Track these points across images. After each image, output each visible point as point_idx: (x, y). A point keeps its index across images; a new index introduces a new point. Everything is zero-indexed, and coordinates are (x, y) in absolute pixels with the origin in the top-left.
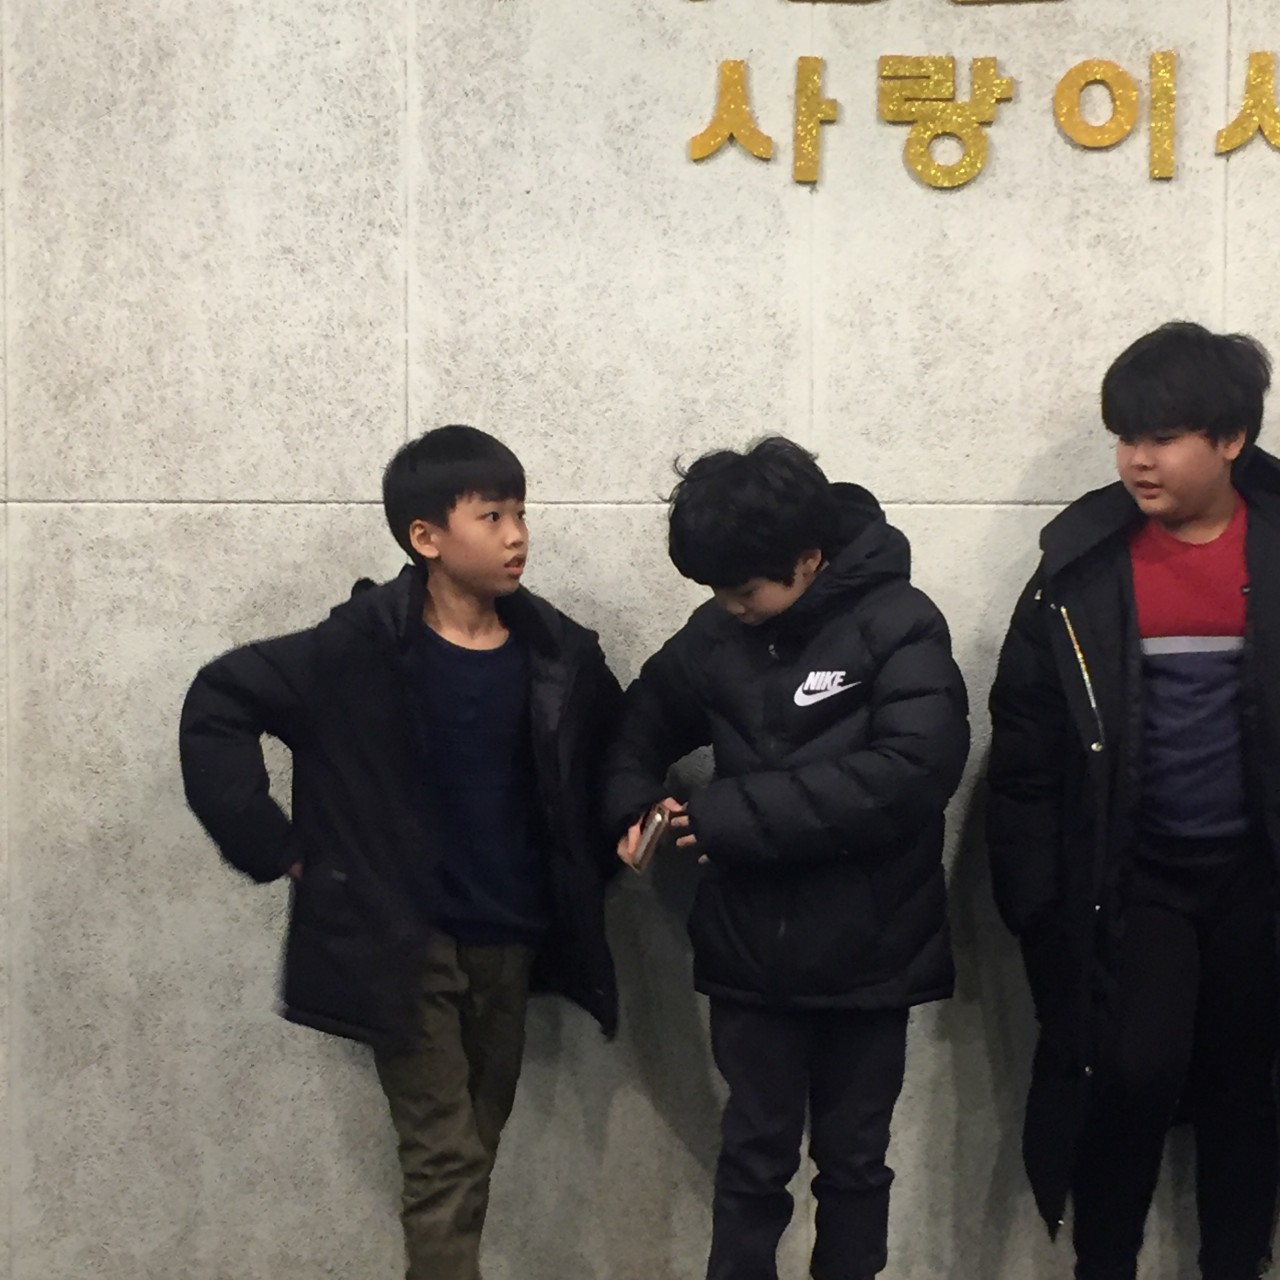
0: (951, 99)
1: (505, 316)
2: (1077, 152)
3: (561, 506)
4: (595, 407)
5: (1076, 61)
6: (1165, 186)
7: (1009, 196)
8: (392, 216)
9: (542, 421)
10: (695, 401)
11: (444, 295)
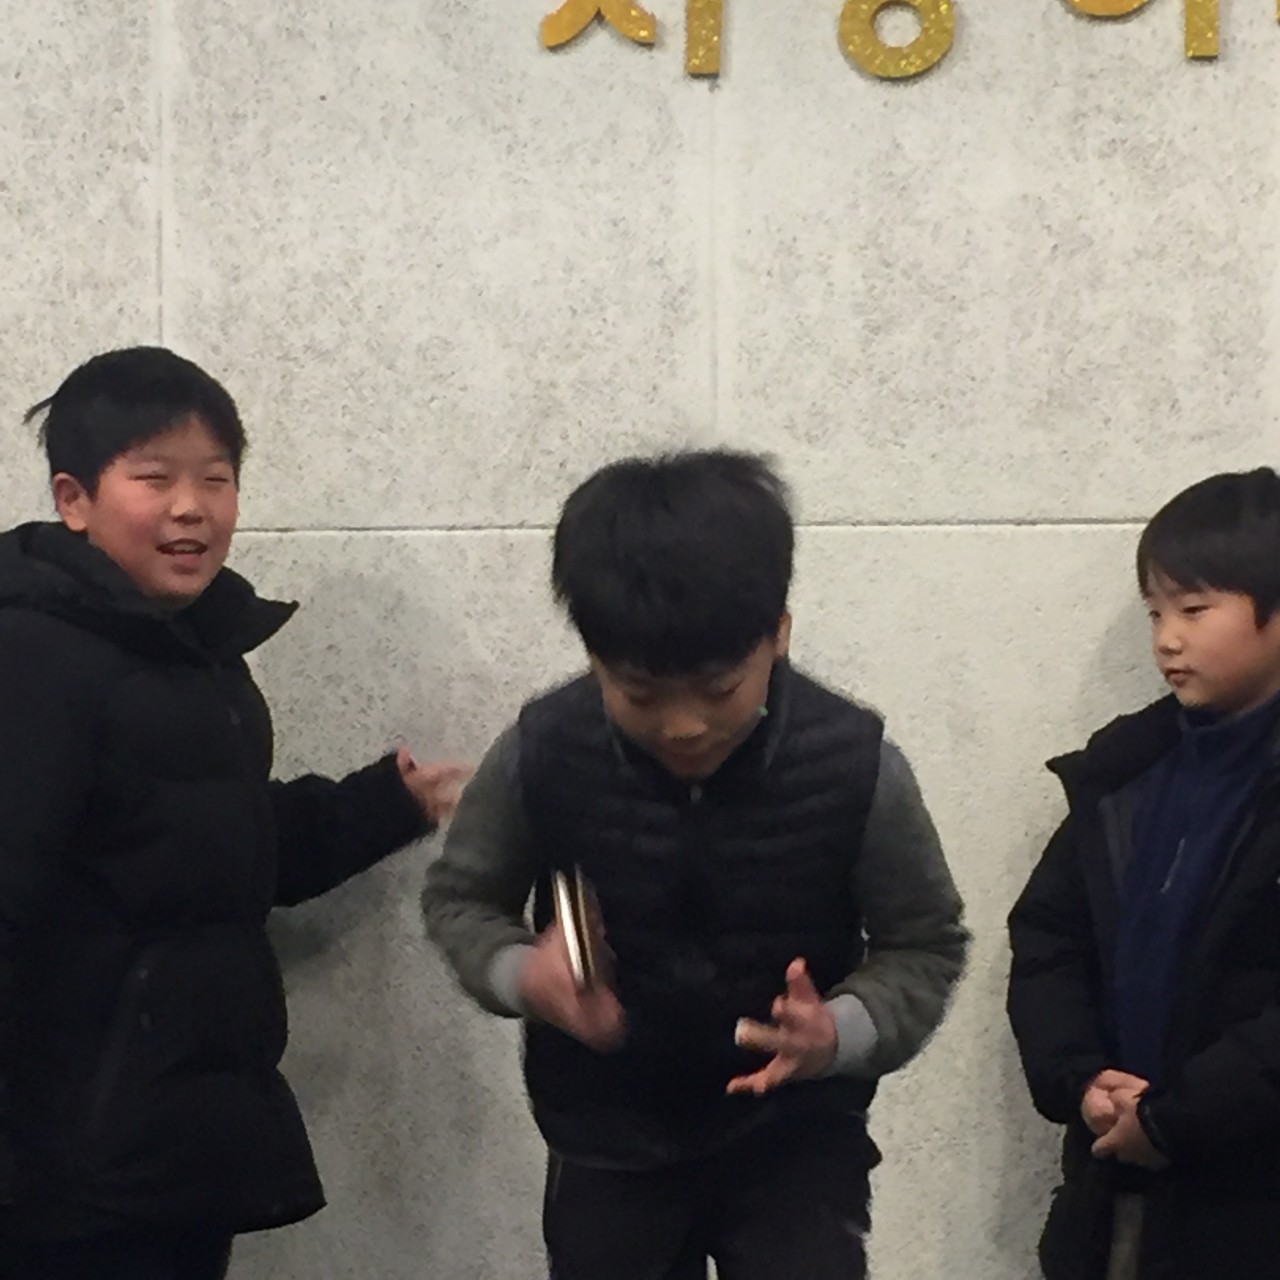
1: (293, 270)
2: (1083, 24)
3: (371, 533)
4: (416, 394)
6: (1208, 70)
7: (988, 87)
8: (140, 136)
9: (344, 415)
10: (553, 385)
11: (211, 243)
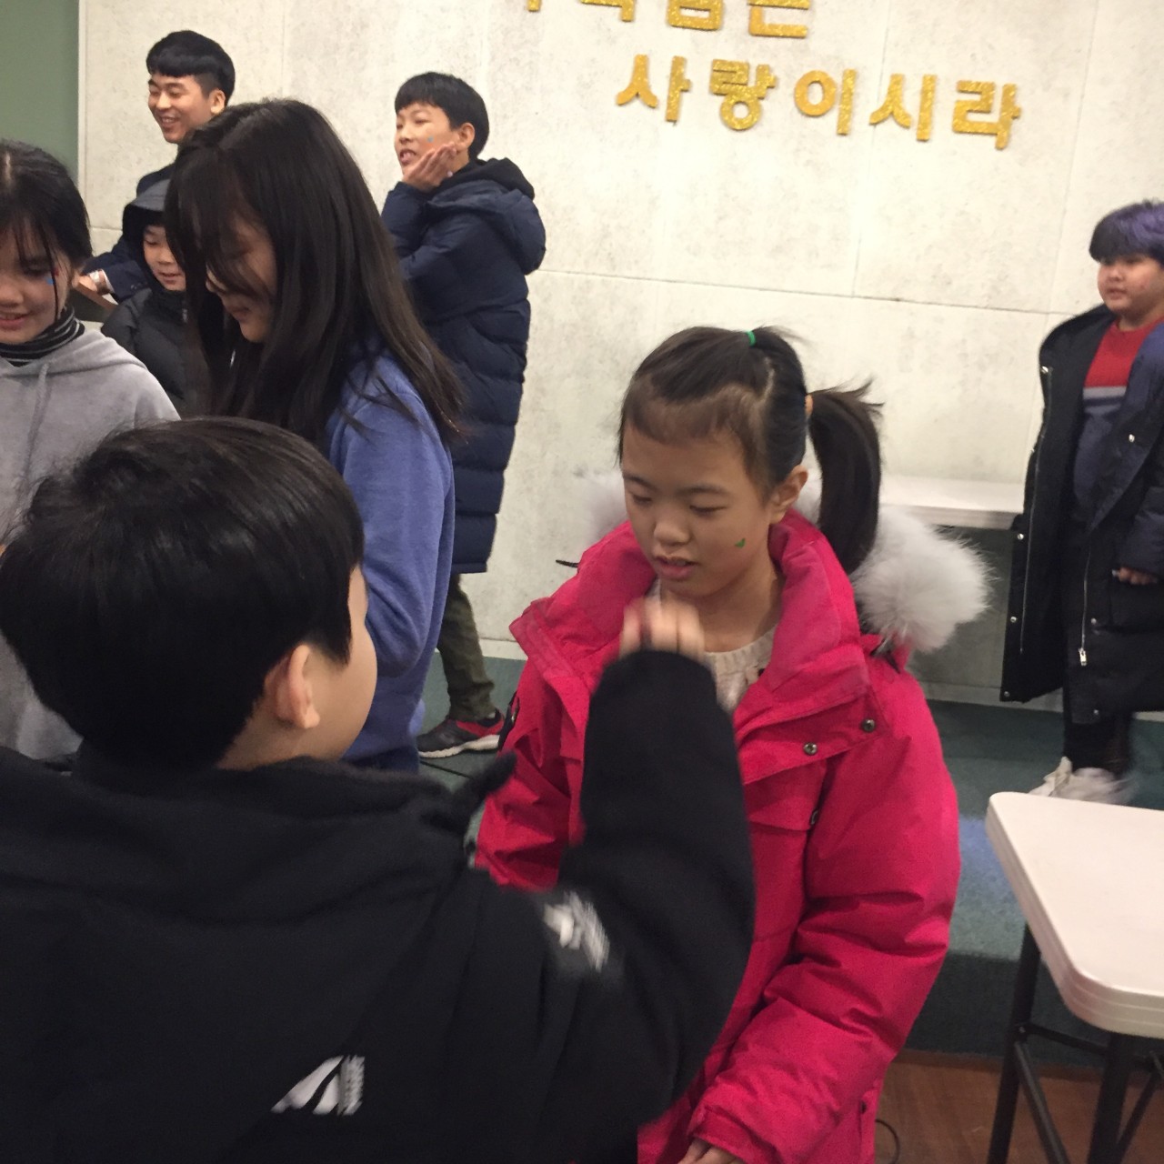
0: (745, 84)
2: (804, 119)
5: (807, 70)
6: (844, 138)
7: (769, 136)
10: (609, 226)
